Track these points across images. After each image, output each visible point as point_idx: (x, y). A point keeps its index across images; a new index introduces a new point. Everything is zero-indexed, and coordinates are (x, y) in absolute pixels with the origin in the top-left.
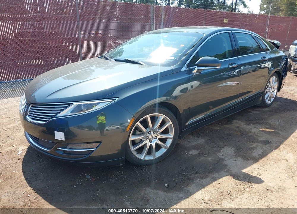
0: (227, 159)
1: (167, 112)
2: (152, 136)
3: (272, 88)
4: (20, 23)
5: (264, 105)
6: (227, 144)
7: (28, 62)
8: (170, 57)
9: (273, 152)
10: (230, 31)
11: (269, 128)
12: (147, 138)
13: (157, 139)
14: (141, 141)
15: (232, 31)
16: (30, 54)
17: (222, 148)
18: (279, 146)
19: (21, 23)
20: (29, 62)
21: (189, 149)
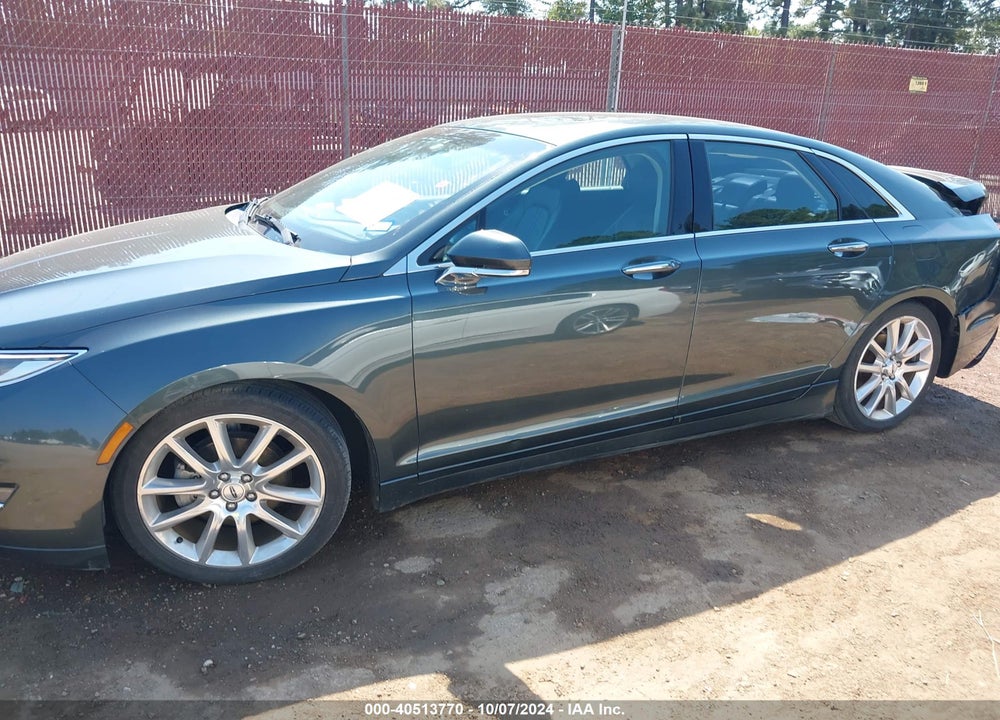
0: (504, 609)
1: (289, 414)
2: (232, 490)
3: (904, 361)
4: (214, 77)
5: (846, 421)
6: (562, 553)
7: (204, 200)
8: (382, 221)
9: (710, 615)
10: (684, 137)
11: (793, 515)
12: (214, 493)
13: (257, 502)
14: (195, 500)
15: (692, 136)
16: (231, 174)
17: (527, 563)
18: (755, 594)
19: (220, 77)
20: (209, 199)
21: (408, 551)
